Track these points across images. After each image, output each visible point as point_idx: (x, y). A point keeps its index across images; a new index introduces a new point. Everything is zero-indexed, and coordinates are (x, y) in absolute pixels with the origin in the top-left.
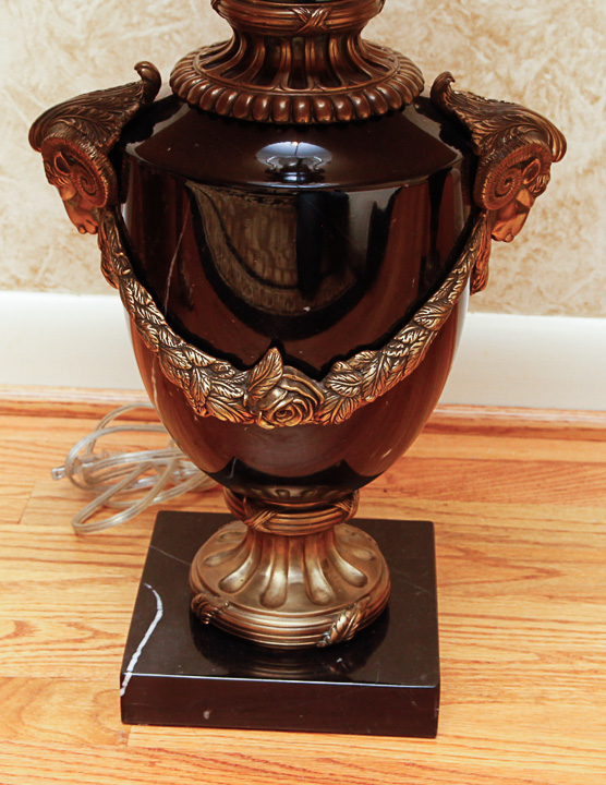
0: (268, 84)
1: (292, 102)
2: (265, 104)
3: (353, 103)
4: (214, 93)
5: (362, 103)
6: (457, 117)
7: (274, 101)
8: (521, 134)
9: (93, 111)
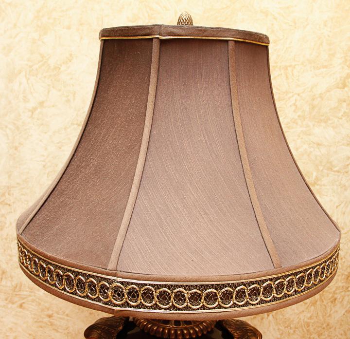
0: (167, 324)
1: (176, 331)
2: (167, 331)
3: (196, 330)
4: (149, 326)
5: (199, 330)
6: (228, 331)
7: (170, 330)
8: (249, 336)
9: (107, 328)
